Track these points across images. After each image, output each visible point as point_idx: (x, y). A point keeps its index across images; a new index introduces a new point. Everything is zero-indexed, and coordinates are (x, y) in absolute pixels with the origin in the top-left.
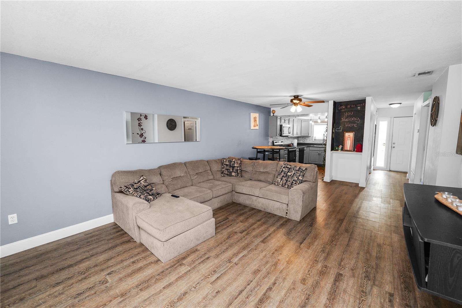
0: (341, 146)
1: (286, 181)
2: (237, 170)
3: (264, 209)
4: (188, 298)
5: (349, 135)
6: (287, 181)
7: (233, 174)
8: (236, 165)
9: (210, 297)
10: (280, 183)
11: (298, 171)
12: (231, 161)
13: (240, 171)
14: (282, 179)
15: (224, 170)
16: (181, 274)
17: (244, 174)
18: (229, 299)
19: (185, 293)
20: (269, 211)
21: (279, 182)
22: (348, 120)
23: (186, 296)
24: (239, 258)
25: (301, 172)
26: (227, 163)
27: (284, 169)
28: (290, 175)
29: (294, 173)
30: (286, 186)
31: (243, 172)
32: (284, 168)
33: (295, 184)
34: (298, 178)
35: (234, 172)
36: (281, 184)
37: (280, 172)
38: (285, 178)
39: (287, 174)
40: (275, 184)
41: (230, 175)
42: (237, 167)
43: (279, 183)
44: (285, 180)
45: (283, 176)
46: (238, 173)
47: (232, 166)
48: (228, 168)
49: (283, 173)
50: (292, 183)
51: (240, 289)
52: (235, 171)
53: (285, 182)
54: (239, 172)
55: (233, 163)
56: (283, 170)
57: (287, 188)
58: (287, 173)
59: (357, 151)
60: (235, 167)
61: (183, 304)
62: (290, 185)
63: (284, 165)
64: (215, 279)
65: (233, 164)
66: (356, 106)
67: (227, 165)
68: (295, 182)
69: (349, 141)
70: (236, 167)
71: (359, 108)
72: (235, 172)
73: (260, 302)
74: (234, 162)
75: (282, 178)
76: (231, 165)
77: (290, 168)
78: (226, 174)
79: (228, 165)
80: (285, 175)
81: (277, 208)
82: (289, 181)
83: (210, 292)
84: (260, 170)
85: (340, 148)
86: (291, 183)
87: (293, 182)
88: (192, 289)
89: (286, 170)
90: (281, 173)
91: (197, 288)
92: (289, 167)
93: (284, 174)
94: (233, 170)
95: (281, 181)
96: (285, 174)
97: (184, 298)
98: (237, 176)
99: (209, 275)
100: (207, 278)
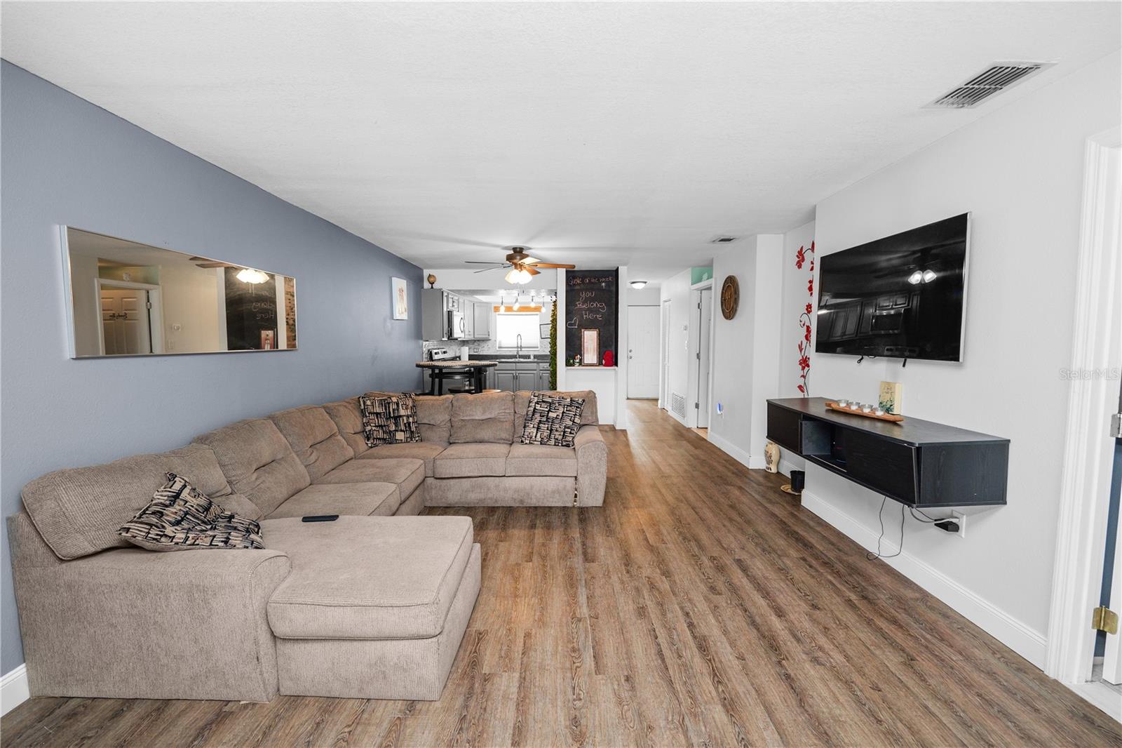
0: (579, 356)
1: (551, 432)
2: (409, 423)
3: (522, 501)
4: (590, 725)
5: (590, 336)
6: (551, 430)
7: (400, 436)
8: (402, 412)
9: (625, 695)
10: (536, 437)
11: (571, 406)
12: (389, 403)
13: (416, 427)
14: (538, 429)
15: (374, 428)
16: (515, 696)
17: (426, 433)
18: (657, 676)
19: (575, 721)
20: (534, 503)
21: (534, 434)
22: (587, 306)
23: (583, 724)
24: (585, 605)
25: (578, 407)
26: (378, 410)
27: (538, 407)
28: (556, 418)
29: (563, 412)
30: (553, 442)
31: (423, 429)
32: (537, 403)
33: (571, 433)
34: (573, 422)
35: (401, 431)
36: (540, 440)
37: (530, 413)
38: (547, 426)
39: (547, 416)
40: (522, 442)
41: (390, 440)
42: (408, 417)
43: (534, 437)
44: (548, 429)
45: (540, 421)
46: (412, 432)
47: (392, 416)
48: (382, 421)
49: (537, 415)
50: (564, 432)
51: (653, 651)
52: (403, 428)
53: (546, 433)
54: (413, 429)
55: (395, 407)
56: (535, 408)
57: (555, 445)
58: (548, 413)
59: (606, 365)
60: (401, 416)
61: (597, 740)
62: (560, 437)
63: (536, 398)
64: (593, 663)
65: (394, 410)
66: (598, 280)
67: (377, 414)
68: (569, 430)
69: (591, 346)
70: (405, 418)
71: (603, 284)
72: (404, 431)
73: (704, 651)
74: (398, 404)
75: (538, 426)
76: (390, 413)
77: (550, 403)
78: (379, 439)
79: (380, 413)
80: (544, 419)
81: (553, 492)
82: (557, 431)
83: (616, 687)
84: (473, 418)
85: (578, 361)
86: (562, 433)
87: (566, 430)
88: (578, 705)
89: (545, 408)
90: (533, 415)
91: (582, 697)
92: (550, 400)
93: (540, 416)
94: (396, 424)
95: (537, 433)
96: (543, 416)
97: (584, 730)
98: (409, 440)
99: (574, 663)
100: (578, 669)
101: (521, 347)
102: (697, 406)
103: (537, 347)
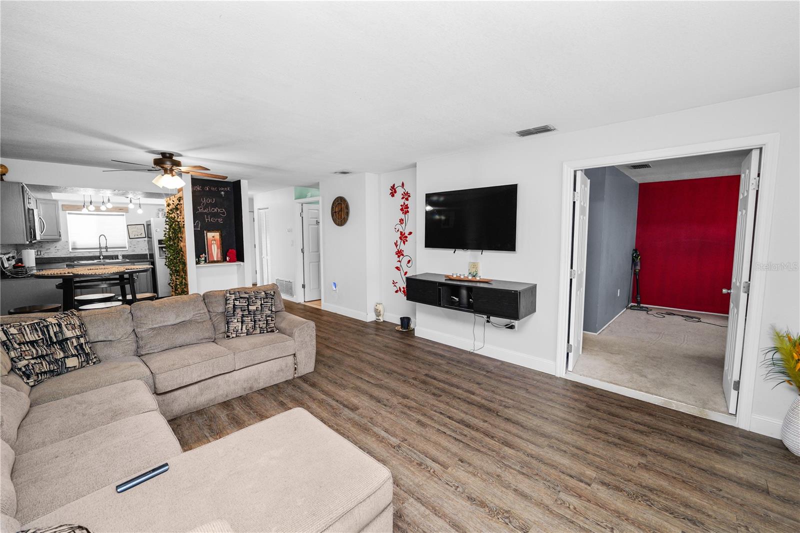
1: (255, 323)
2: (81, 345)
3: (251, 388)
4: (478, 495)
5: (213, 237)
6: (255, 321)
7: (72, 362)
8: (68, 334)
9: (471, 469)
10: (242, 330)
11: (267, 298)
12: (47, 327)
13: (90, 348)
14: (242, 322)
15: (33, 362)
16: (428, 512)
17: (102, 351)
19: (470, 499)
20: (262, 385)
21: (240, 328)
22: (209, 211)
23: (475, 497)
24: (390, 436)
25: (272, 298)
26: (32, 337)
27: (237, 303)
28: (257, 310)
29: (261, 304)
30: (258, 331)
31: (99, 346)
32: (235, 299)
33: (272, 321)
34: (271, 311)
35: (73, 356)
36: (246, 331)
37: (231, 310)
38: (250, 318)
39: (248, 309)
40: (228, 336)
41: (58, 370)
42: (78, 338)
43: (240, 330)
44: (251, 321)
45: (243, 315)
46: (87, 354)
47: (55, 340)
48: (42, 350)
49: (238, 311)
50: (267, 321)
52: (74, 352)
53: (251, 325)
54: (87, 350)
55: (56, 329)
56: (234, 305)
57: (260, 333)
58: (248, 307)
59: (230, 261)
60: (67, 339)
61: (490, 499)
62: (265, 325)
63: (233, 295)
64: (437, 465)
65: (55, 334)
66: (218, 189)
67: (32, 343)
68: (270, 318)
69: (215, 245)
70: (74, 340)
71: (223, 193)
72: (77, 356)
74: (60, 325)
75: (242, 320)
76: (50, 338)
77: (248, 298)
78: (45, 373)
79: (36, 342)
80: (246, 313)
81: (278, 371)
82: (260, 321)
83: (463, 469)
84: (165, 324)
85: (203, 259)
86: (265, 322)
87: (268, 318)
88: (461, 490)
89: (244, 303)
90: (234, 311)
91: (457, 485)
92: (247, 296)
93: (242, 311)
94: (63, 349)
95: (242, 326)
96: (245, 310)
97: (479, 500)
98: (84, 364)
99: (429, 471)
100: (436, 473)
101: (106, 248)
102: (304, 286)
103: (125, 248)
